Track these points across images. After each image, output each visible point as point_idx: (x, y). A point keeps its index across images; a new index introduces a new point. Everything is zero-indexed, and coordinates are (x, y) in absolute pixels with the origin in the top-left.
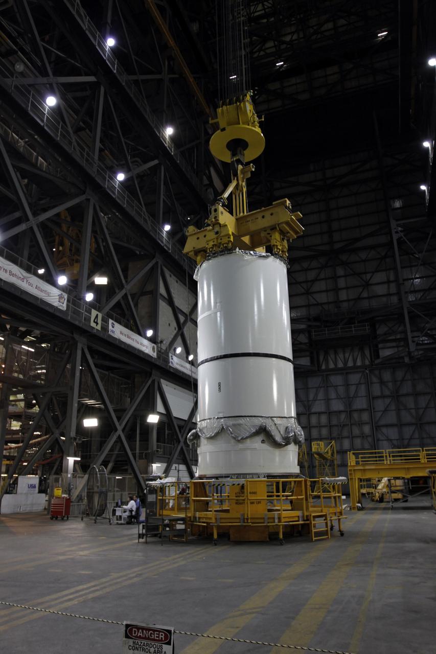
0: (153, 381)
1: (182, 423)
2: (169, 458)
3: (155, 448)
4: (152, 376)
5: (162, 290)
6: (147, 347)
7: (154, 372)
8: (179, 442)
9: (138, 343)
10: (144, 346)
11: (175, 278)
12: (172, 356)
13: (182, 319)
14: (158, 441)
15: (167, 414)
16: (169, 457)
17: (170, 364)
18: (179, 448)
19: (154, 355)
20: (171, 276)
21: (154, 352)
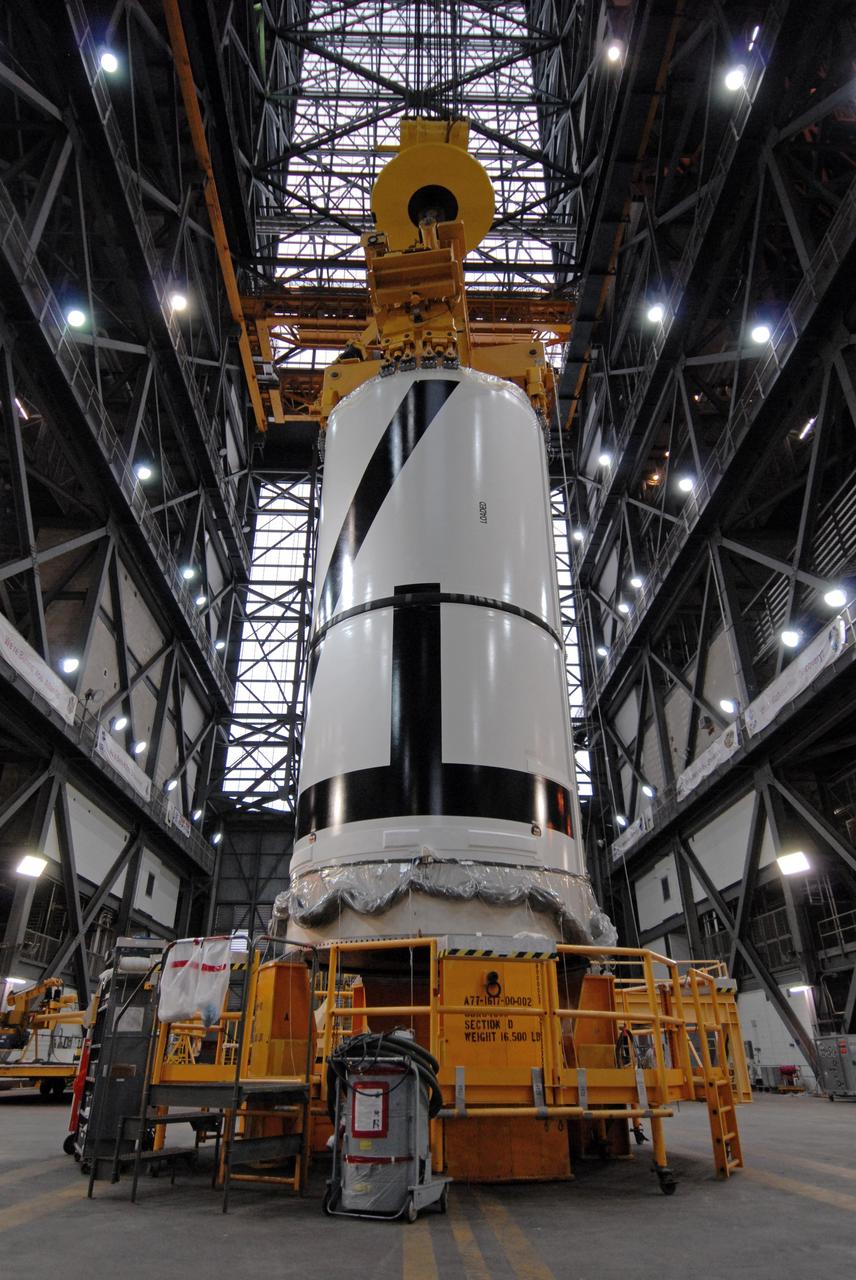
0: (51, 780)
1: (89, 891)
2: (46, 969)
3: (20, 939)
4: (51, 767)
5: (104, 598)
6: (58, 695)
7: (56, 760)
8: (76, 932)
9: (41, 678)
10: (52, 690)
11: (133, 585)
12: (103, 733)
13: (131, 670)
14: (32, 923)
15: (65, 864)
16: (46, 966)
17: (98, 749)
18: (73, 948)
19: (70, 719)
20: (126, 578)
21: (70, 711)
